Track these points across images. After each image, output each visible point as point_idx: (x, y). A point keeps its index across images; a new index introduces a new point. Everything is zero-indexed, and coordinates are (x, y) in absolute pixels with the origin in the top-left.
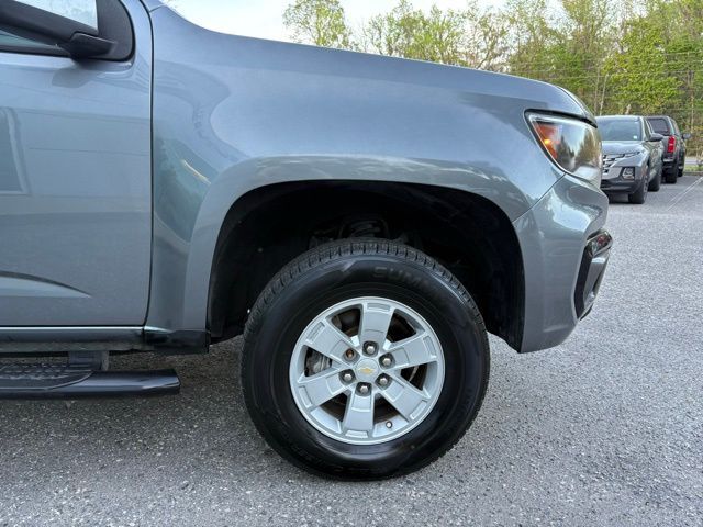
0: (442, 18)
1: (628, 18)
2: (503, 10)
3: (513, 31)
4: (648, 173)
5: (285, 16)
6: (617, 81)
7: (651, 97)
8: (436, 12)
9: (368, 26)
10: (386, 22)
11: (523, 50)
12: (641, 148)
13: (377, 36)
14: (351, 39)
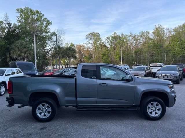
0: (124, 36)
1: (170, 35)
3: (141, 39)
5: (86, 37)
7: (178, 54)
8: (122, 35)
9: (106, 39)
10: (111, 38)
11: (144, 43)
12: (178, 73)
13: (108, 41)
14: (102, 41)
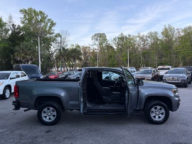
0: (131, 37)
1: (180, 36)
2: (147, 35)
3: (149, 40)
4: (188, 81)
5: (92, 38)
6: (178, 52)
7: (188, 55)
8: (129, 35)
9: (113, 40)
10: (117, 39)
11: (152, 44)
12: (186, 76)
13: (115, 42)
14: (108, 42)
